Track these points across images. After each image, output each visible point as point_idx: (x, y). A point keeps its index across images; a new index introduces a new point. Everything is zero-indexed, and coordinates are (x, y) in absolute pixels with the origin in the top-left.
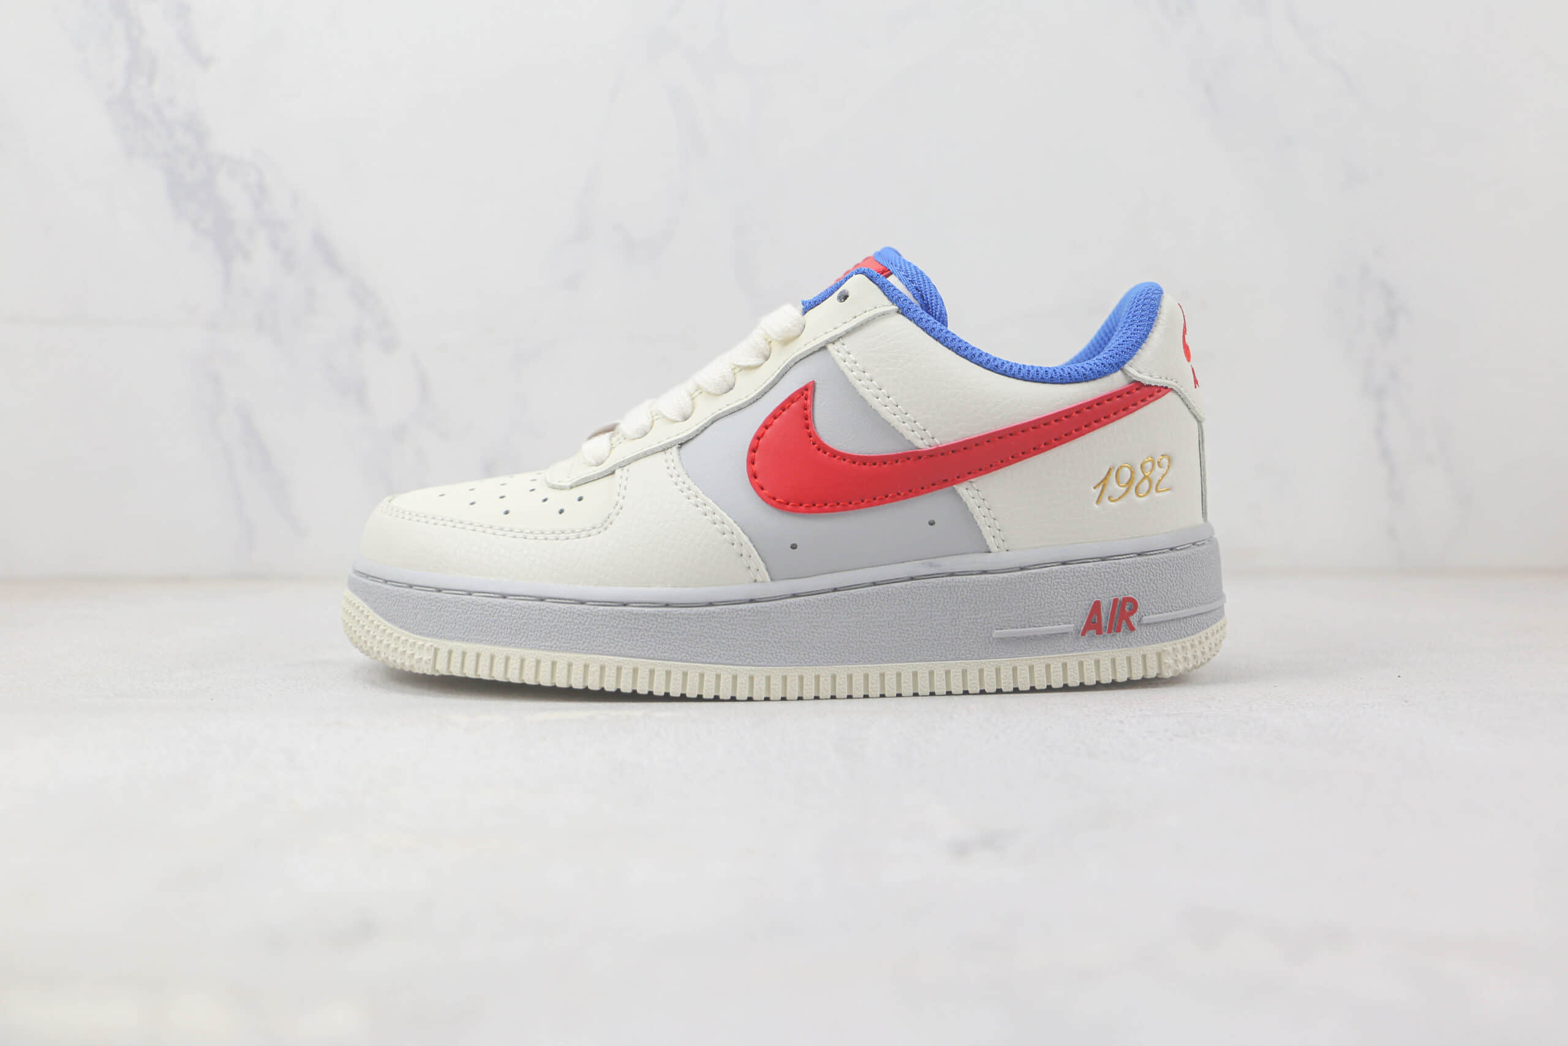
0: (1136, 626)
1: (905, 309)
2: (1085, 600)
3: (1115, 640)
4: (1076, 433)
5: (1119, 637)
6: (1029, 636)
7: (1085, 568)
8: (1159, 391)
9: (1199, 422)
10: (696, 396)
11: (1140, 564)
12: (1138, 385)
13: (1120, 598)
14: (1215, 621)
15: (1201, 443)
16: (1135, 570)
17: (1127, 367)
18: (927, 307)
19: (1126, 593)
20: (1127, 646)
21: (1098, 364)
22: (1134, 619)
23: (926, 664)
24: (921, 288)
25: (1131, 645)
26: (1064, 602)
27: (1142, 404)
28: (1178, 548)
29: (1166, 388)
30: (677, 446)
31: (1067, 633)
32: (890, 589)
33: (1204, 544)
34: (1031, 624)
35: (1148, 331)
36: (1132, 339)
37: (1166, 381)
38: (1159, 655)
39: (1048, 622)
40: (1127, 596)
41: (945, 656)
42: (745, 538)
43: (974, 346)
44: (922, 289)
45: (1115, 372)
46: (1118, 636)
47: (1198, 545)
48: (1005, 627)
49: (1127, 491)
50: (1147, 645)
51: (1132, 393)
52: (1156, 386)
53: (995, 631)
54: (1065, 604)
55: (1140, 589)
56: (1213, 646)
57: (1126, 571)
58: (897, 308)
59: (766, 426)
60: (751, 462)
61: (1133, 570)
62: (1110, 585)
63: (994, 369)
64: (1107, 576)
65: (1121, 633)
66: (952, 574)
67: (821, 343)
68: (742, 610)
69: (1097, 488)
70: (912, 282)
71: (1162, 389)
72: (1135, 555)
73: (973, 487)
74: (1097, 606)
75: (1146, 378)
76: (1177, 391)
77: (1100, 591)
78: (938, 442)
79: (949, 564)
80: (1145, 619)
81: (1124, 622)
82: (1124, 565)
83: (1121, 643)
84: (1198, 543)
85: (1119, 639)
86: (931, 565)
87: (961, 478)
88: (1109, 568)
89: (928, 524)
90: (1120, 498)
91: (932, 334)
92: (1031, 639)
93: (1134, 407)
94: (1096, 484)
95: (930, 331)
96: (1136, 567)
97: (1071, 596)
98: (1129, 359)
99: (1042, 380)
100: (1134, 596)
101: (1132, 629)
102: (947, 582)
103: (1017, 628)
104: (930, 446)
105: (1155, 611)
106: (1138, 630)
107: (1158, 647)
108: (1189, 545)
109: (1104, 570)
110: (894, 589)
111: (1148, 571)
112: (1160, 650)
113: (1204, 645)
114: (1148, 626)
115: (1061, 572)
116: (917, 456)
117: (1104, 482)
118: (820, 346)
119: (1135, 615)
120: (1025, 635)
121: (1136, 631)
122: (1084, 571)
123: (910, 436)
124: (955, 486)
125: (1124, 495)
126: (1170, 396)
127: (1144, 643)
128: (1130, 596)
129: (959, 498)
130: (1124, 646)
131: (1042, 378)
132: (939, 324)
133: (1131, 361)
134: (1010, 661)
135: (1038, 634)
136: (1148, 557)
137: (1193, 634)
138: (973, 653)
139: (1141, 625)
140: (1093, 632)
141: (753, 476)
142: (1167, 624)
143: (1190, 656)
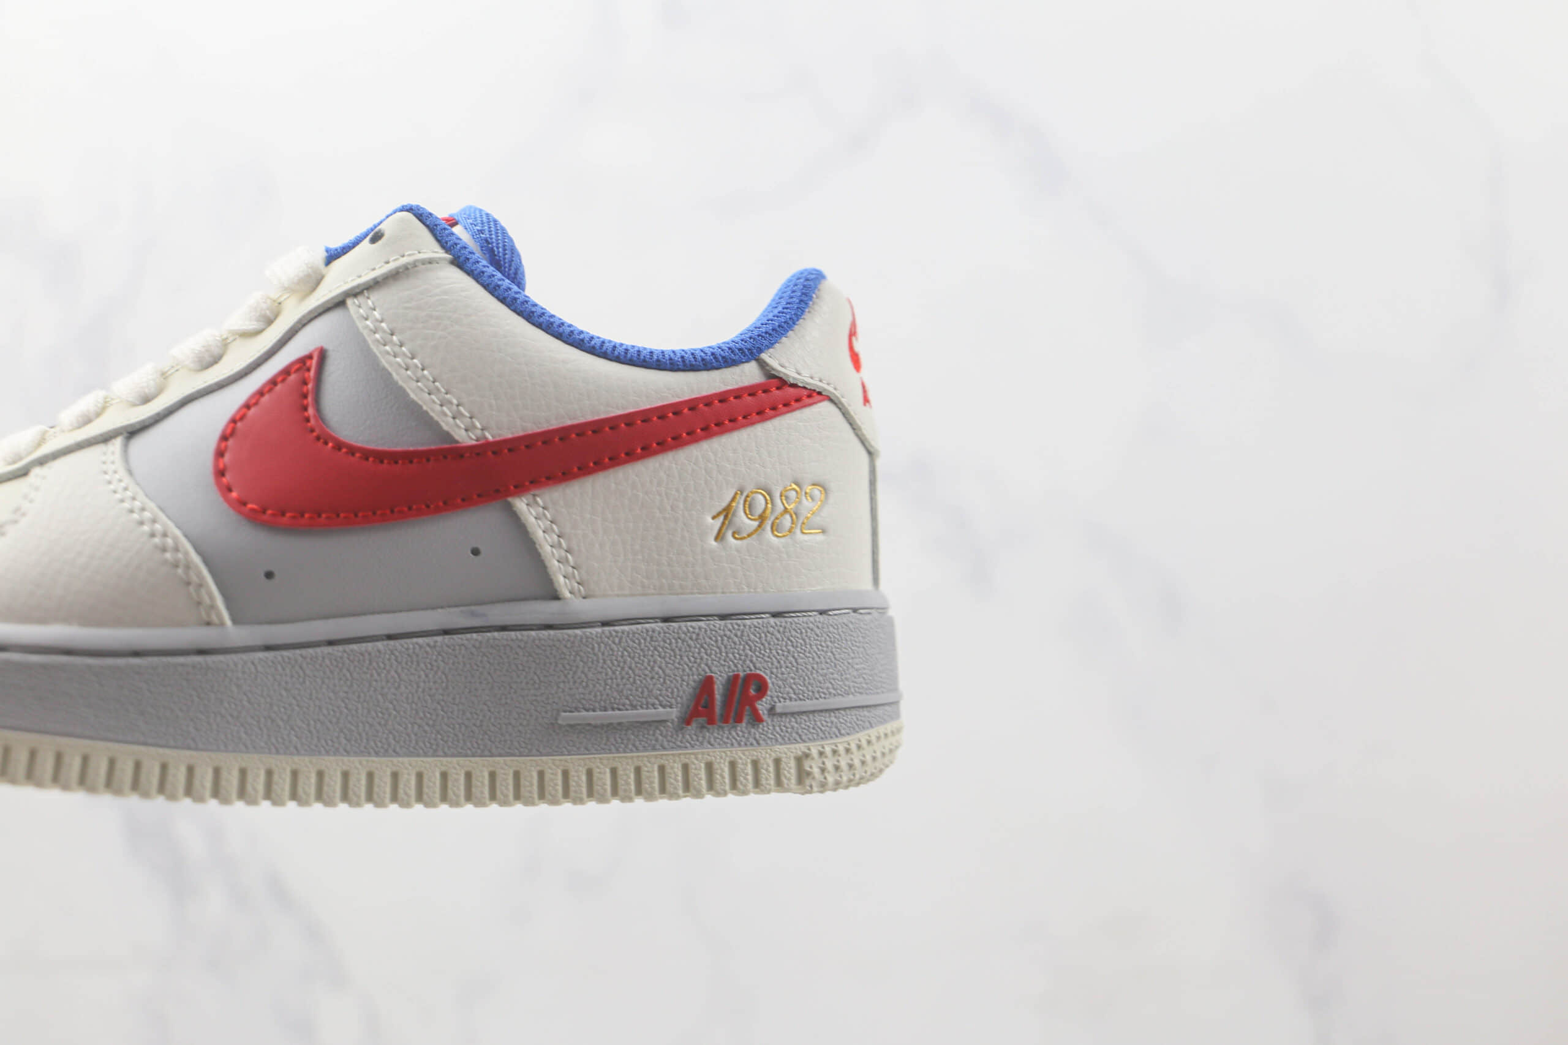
0: (765, 717)
1: (462, 259)
2: (693, 675)
3: (734, 734)
4: (688, 438)
5: (742, 731)
6: (611, 724)
7: (694, 628)
8: (809, 396)
9: (871, 454)
10: (171, 375)
11: (773, 628)
12: (782, 383)
13: (742, 674)
14: (883, 721)
15: (873, 483)
16: (766, 636)
17: (764, 356)
18: (496, 263)
19: (753, 668)
20: (752, 744)
21: (724, 348)
22: (762, 706)
23: (461, 760)
24: (491, 239)
25: (758, 743)
26: (663, 676)
27: (785, 409)
28: (830, 613)
29: (819, 393)
30: (125, 435)
31: (665, 721)
32: (411, 646)
33: (869, 613)
34: (615, 706)
35: (798, 317)
36: (774, 322)
37: (820, 384)
38: (799, 760)
39: (639, 703)
40: (753, 672)
41: (490, 751)
42: (196, 559)
43: (553, 313)
44: (494, 240)
45: (747, 362)
46: (739, 728)
47: (861, 614)
48: (577, 709)
49: (759, 526)
50: (781, 744)
51: (770, 391)
52: (805, 388)
53: (563, 714)
54: (664, 680)
55: (772, 664)
56: (878, 754)
57: (752, 637)
58: (450, 256)
59: (247, 406)
60: (220, 453)
61: (763, 635)
62: (731, 655)
63: (579, 344)
64: (725, 642)
65: (744, 724)
66: (504, 628)
67: (337, 296)
68: (182, 665)
69: (717, 519)
70: (481, 231)
71: (815, 394)
72: (767, 615)
73: (537, 503)
74: (707, 684)
75: (790, 373)
76: (837, 402)
77: (715, 662)
78: (490, 438)
79: (498, 614)
80: (779, 707)
81: (747, 708)
82: (750, 627)
83: (744, 740)
84: (861, 611)
85: (740, 733)
86: (473, 614)
87: (520, 489)
88: (730, 630)
89: (469, 552)
90: (749, 535)
91: (496, 293)
92: (615, 728)
93: (772, 413)
94: (714, 513)
95: (492, 289)
96: (768, 632)
97: (673, 667)
98: (768, 347)
99: (644, 364)
100: (764, 672)
101: (757, 719)
102: (495, 639)
103: (594, 711)
104: (477, 440)
105: (793, 696)
106: (770, 723)
107: (799, 748)
108: (847, 611)
109: (722, 633)
110: (417, 646)
111: (785, 639)
112: (800, 753)
113: (865, 752)
114: (784, 717)
115: (659, 633)
116: (453, 454)
117: (727, 512)
118: (337, 301)
119: (764, 699)
120: (606, 722)
121: (765, 724)
122: (694, 632)
123: (447, 424)
124: (510, 499)
125: (756, 531)
126: (825, 407)
127: (777, 740)
128: (758, 672)
129: (515, 518)
130: (748, 743)
131: (644, 361)
132: (507, 281)
133: (771, 350)
134: (583, 759)
135: (623, 720)
136: (786, 619)
137: (848, 734)
138: (529, 747)
139: (774, 715)
140: (702, 720)
141: (220, 473)
142: (811, 716)
143: (843, 764)
